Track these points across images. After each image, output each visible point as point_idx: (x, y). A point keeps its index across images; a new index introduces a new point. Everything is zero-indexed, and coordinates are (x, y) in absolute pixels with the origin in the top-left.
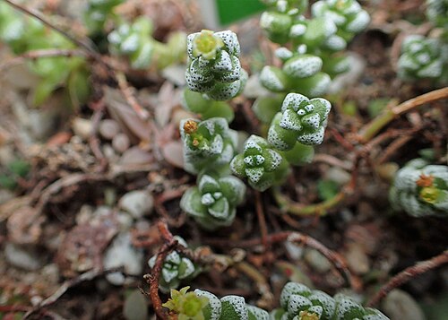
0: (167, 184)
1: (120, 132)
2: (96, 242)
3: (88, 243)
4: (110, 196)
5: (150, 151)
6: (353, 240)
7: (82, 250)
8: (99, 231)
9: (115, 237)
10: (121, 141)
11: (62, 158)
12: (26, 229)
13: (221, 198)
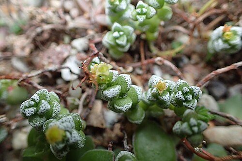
0: (96, 35)
1: (75, 7)
2: (58, 58)
3: (54, 57)
4: (67, 39)
5: (89, 19)
6: (187, 72)
7: (50, 60)
8: (60, 53)
9: (68, 57)
10: (74, 12)
11: (44, 17)
12: (23, 48)
13: (123, 35)
